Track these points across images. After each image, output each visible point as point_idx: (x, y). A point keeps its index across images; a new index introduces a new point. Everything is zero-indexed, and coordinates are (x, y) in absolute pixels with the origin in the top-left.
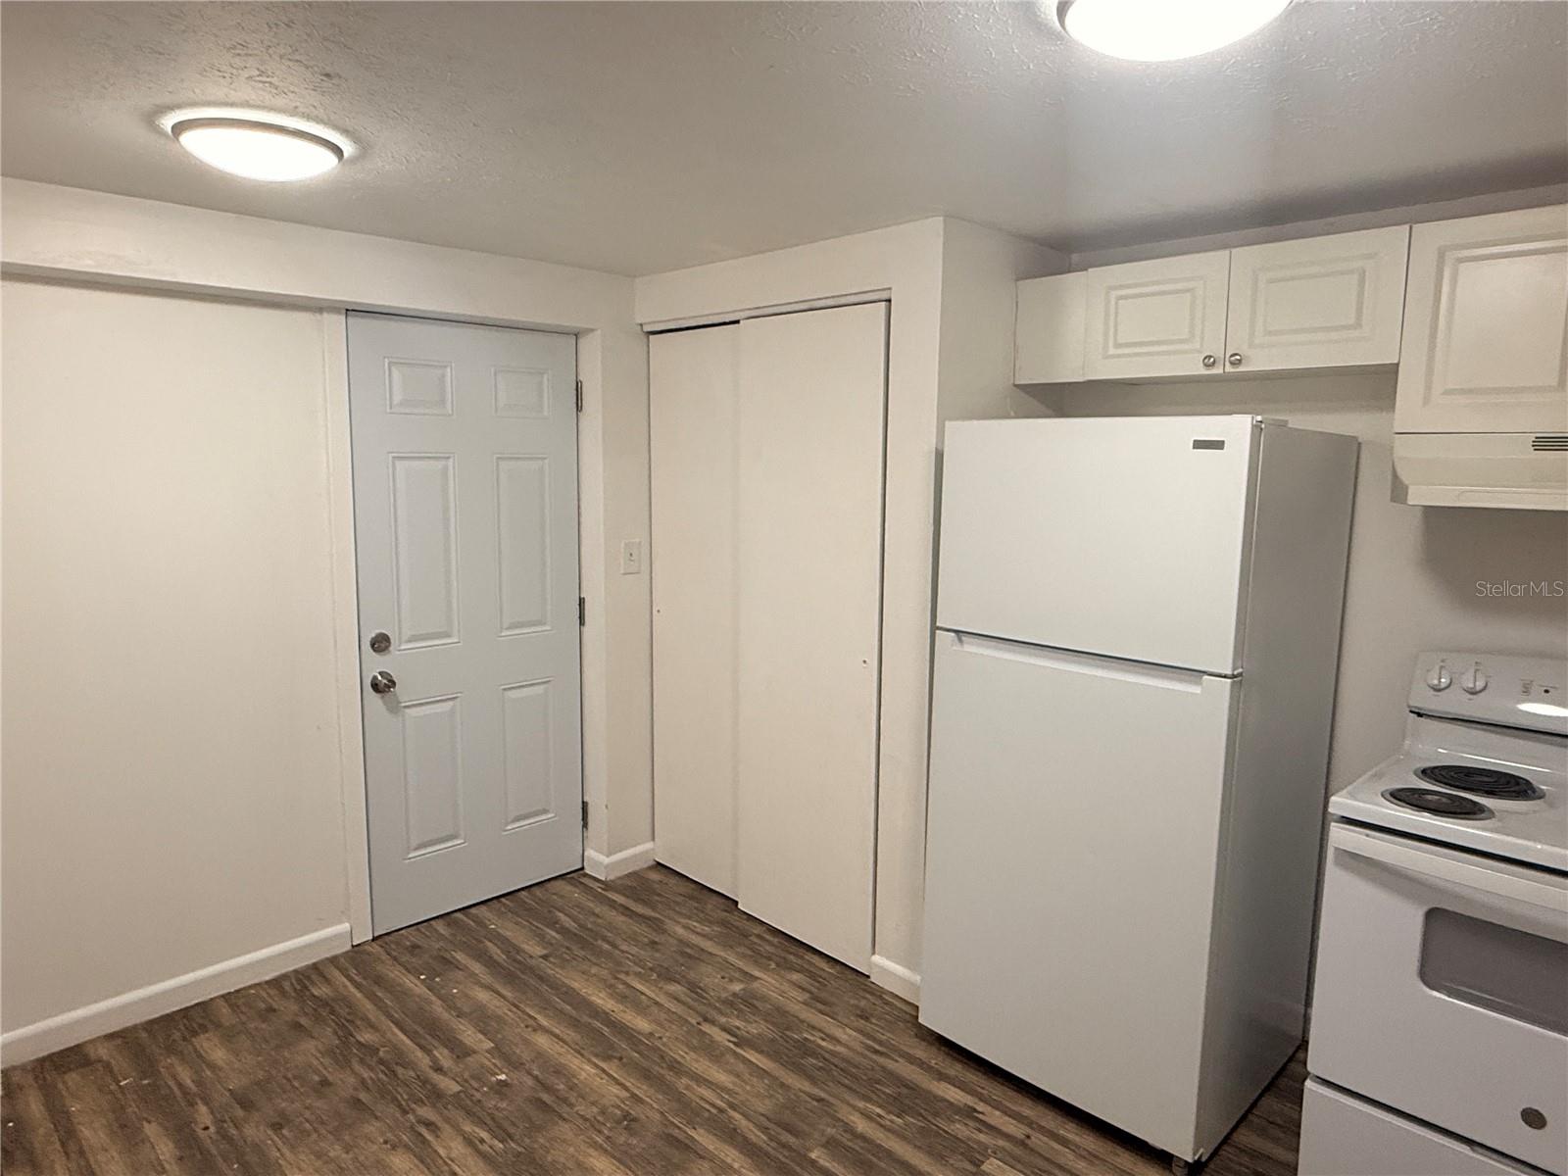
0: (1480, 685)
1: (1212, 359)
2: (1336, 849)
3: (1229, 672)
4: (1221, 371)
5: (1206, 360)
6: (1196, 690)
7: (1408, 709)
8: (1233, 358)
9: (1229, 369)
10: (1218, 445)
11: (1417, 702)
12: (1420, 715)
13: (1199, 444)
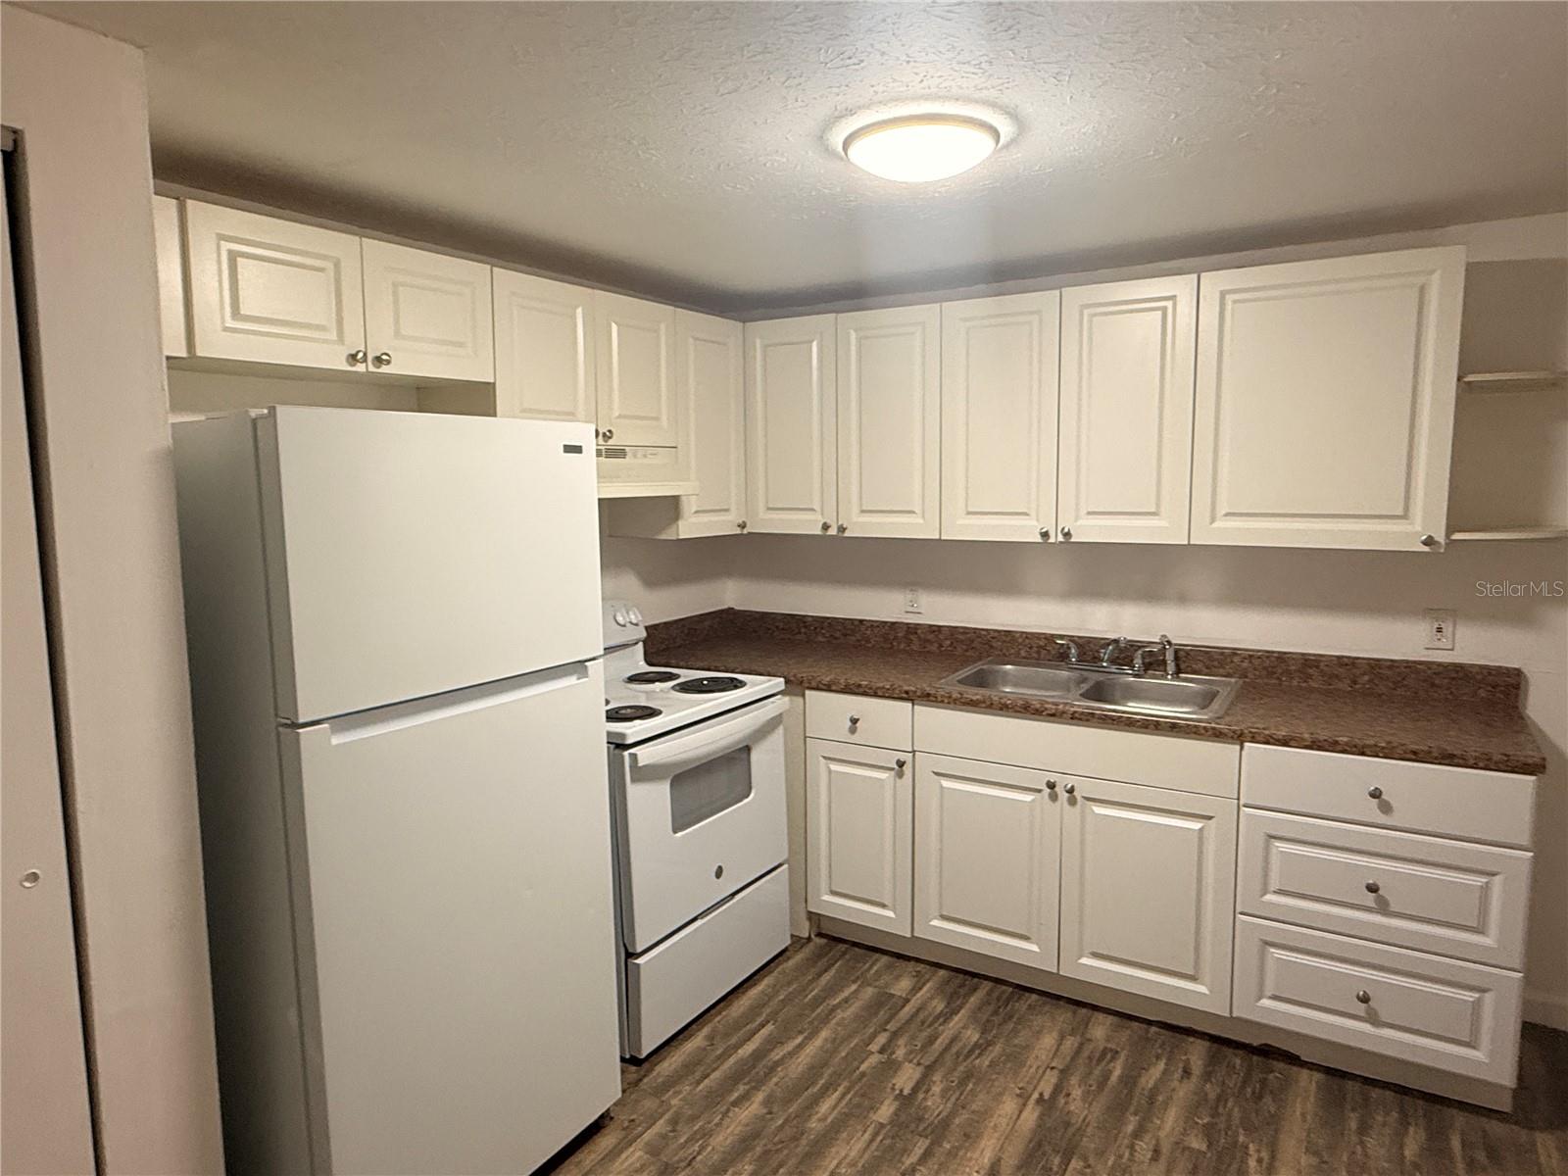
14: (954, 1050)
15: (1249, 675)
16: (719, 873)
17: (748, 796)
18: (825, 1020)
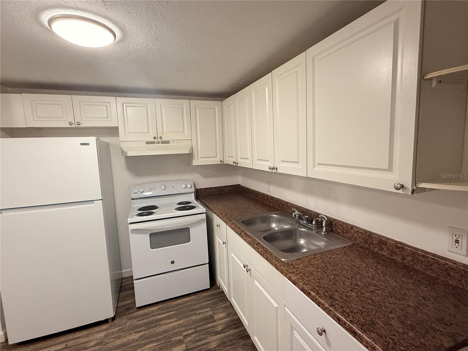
0: (143, 191)
1: (71, 123)
2: (131, 230)
3: (101, 199)
4: (75, 126)
5: (70, 123)
6: (93, 205)
7: (130, 199)
8: (78, 123)
9: (77, 126)
10: (88, 144)
11: (132, 197)
12: (133, 199)
13: (82, 144)
14: (200, 348)
15: (357, 240)
16: (173, 262)
17: (189, 242)
18: (186, 317)
